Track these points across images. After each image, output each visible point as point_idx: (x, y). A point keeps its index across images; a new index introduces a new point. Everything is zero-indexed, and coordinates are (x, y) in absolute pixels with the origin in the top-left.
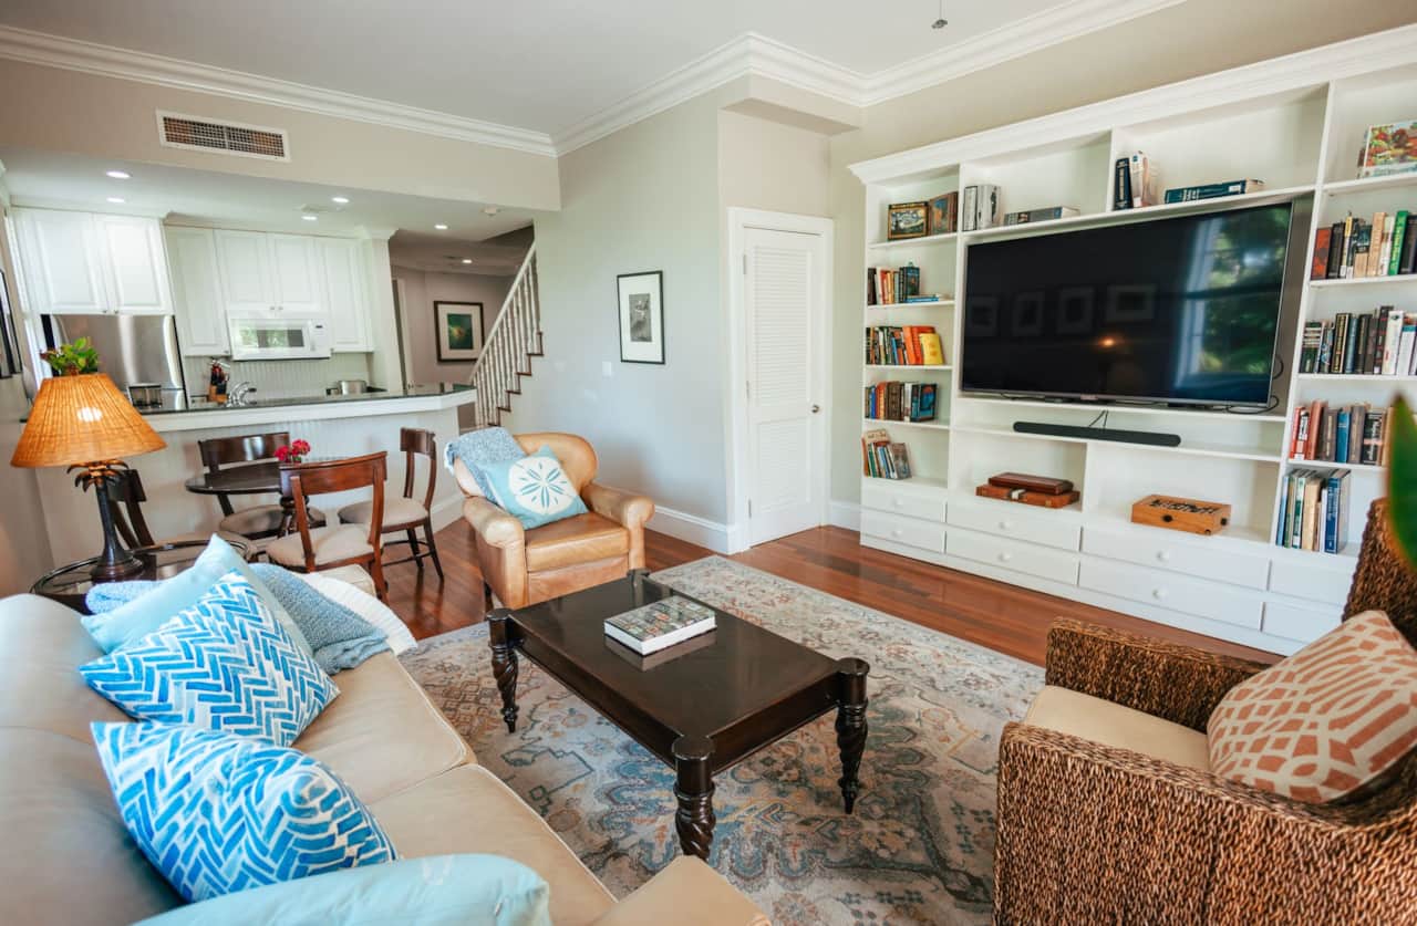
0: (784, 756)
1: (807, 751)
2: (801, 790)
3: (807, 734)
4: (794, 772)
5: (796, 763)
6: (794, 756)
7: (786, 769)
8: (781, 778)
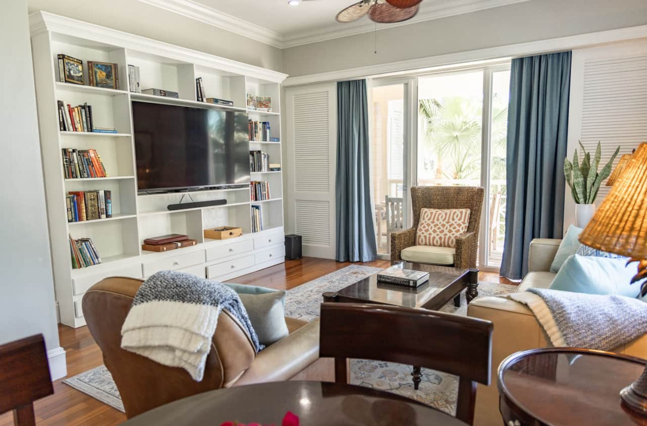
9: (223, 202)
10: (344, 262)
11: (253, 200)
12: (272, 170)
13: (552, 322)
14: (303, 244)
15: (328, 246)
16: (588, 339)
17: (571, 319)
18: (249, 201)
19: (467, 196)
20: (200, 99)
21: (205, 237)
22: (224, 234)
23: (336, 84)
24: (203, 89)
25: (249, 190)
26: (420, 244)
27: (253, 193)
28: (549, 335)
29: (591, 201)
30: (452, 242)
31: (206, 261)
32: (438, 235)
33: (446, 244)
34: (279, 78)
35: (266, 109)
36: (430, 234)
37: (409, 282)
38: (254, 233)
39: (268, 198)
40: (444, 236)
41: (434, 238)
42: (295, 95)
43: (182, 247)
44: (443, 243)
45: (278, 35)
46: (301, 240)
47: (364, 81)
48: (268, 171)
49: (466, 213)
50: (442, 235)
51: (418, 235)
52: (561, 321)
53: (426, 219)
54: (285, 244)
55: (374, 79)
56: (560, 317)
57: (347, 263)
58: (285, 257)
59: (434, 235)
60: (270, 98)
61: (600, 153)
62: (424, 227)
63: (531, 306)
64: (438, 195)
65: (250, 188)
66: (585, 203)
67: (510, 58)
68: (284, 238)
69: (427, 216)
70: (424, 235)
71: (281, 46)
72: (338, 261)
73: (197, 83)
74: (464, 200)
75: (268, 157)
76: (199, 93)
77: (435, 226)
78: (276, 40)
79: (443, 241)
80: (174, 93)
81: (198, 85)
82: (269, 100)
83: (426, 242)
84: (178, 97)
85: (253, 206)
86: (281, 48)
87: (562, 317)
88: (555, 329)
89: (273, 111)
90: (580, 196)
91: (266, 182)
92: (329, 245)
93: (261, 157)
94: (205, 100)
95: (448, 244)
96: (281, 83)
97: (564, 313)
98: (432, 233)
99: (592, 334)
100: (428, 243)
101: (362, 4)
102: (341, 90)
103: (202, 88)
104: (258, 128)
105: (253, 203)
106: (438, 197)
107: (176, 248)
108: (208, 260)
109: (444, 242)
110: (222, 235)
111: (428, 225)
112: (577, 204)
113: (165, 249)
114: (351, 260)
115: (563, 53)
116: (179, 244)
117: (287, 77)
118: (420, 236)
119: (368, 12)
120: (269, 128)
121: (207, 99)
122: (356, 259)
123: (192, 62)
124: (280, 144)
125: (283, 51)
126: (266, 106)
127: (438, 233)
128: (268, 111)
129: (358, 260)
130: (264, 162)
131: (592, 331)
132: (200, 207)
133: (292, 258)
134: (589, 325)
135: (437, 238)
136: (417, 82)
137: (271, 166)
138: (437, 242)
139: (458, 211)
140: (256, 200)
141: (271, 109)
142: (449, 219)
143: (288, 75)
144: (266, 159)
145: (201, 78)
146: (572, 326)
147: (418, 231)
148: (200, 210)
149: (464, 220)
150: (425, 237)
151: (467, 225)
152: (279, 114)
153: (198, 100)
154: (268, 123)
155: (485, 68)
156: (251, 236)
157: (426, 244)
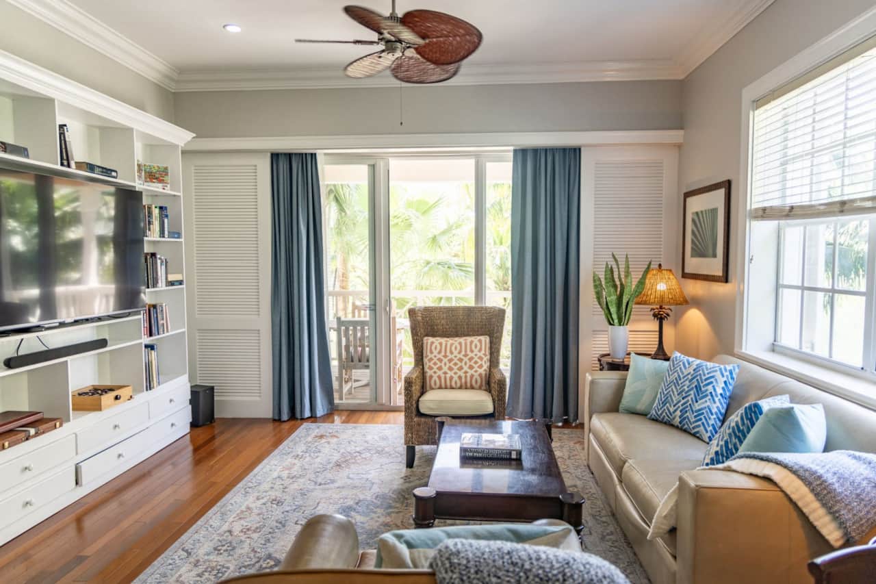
9: (102, 343)
10: (288, 420)
11: (146, 336)
12: (172, 283)
13: (811, 497)
14: (216, 398)
15: (258, 399)
16: (863, 513)
17: (838, 491)
18: (141, 338)
19: (482, 319)
20: (65, 163)
21: (73, 410)
22: (107, 399)
23: (269, 155)
24: (70, 144)
25: (141, 319)
26: (432, 389)
27: (147, 325)
28: (807, 514)
29: (626, 322)
30: (476, 382)
31: (77, 454)
32: (455, 373)
33: (469, 385)
34: (180, 137)
35: (160, 185)
36: (445, 373)
37: (510, 454)
38: (149, 391)
39: (167, 331)
40: (464, 375)
41: (451, 378)
42: (196, 166)
43: (37, 434)
44: (464, 385)
45: (171, 69)
46: (213, 392)
47: (313, 156)
48: (166, 286)
49: (485, 341)
50: (461, 373)
51: (428, 375)
52: (825, 495)
53: (435, 353)
54: (190, 403)
55: (325, 154)
56: (821, 490)
57: (292, 423)
58: (191, 423)
59: (450, 374)
60: (166, 168)
61: (628, 268)
62: (435, 364)
63: (776, 478)
64: (443, 319)
65: (142, 316)
66: (620, 325)
67: (512, 148)
68: (189, 393)
69: (436, 348)
70: (437, 374)
71: (173, 88)
72: (277, 420)
73: (60, 134)
74: (478, 324)
75: (166, 262)
76: (64, 150)
77: (450, 361)
78: (167, 76)
79: (463, 380)
80: (21, 147)
81: (62, 138)
82: (165, 171)
83: (441, 385)
84: (27, 156)
85: (146, 346)
86: (173, 91)
87: (825, 489)
88: (816, 504)
89: (171, 190)
90: (615, 316)
91: (164, 305)
92: (260, 396)
93: (156, 263)
94: (73, 164)
95: (451, 385)
96: (183, 145)
97: (826, 484)
98: (468, 370)
99: (865, 506)
100: (443, 386)
101: (383, 55)
102: (277, 166)
103: (68, 143)
104: (154, 218)
105: (146, 340)
106: (442, 321)
107: (27, 439)
108: (79, 451)
109: (466, 383)
110: (103, 403)
111: (440, 360)
112: (610, 327)
113: (6, 444)
114: (298, 415)
115: (570, 149)
116: (32, 431)
117: (194, 138)
118: (431, 377)
119: (390, 67)
120: (167, 216)
121: (76, 163)
122: (307, 414)
123: (53, 96)
124: (182, 242)
125: (176, 95)
126: (161, 181)
127: (456, 370)
128: (164, 189)
129: (309, 415)
130: (161, 271)
131: (864, 503)
132: (65, 356)
133: (201, 423)
134: (858, 495)
135: (456, 378)
136: (387, 165)
137: (171, 278)
138: (456, 383)
139: (475, 339)
140: (151, 335)
141: (169, 186)
142: (466, 351)
143: (194, 135)
144: (164, 267)
145: (65, 125)
146: (842, 499)
147: (426, 369)
148: (66, 362)
149: (485, 351)
150: (439, 377)
151: (488, 357)
152: (181, 194)
153: (62, 164)
154: (166, 208)
155: (477, 156)
156: (145, 396)
157: (440, 388)
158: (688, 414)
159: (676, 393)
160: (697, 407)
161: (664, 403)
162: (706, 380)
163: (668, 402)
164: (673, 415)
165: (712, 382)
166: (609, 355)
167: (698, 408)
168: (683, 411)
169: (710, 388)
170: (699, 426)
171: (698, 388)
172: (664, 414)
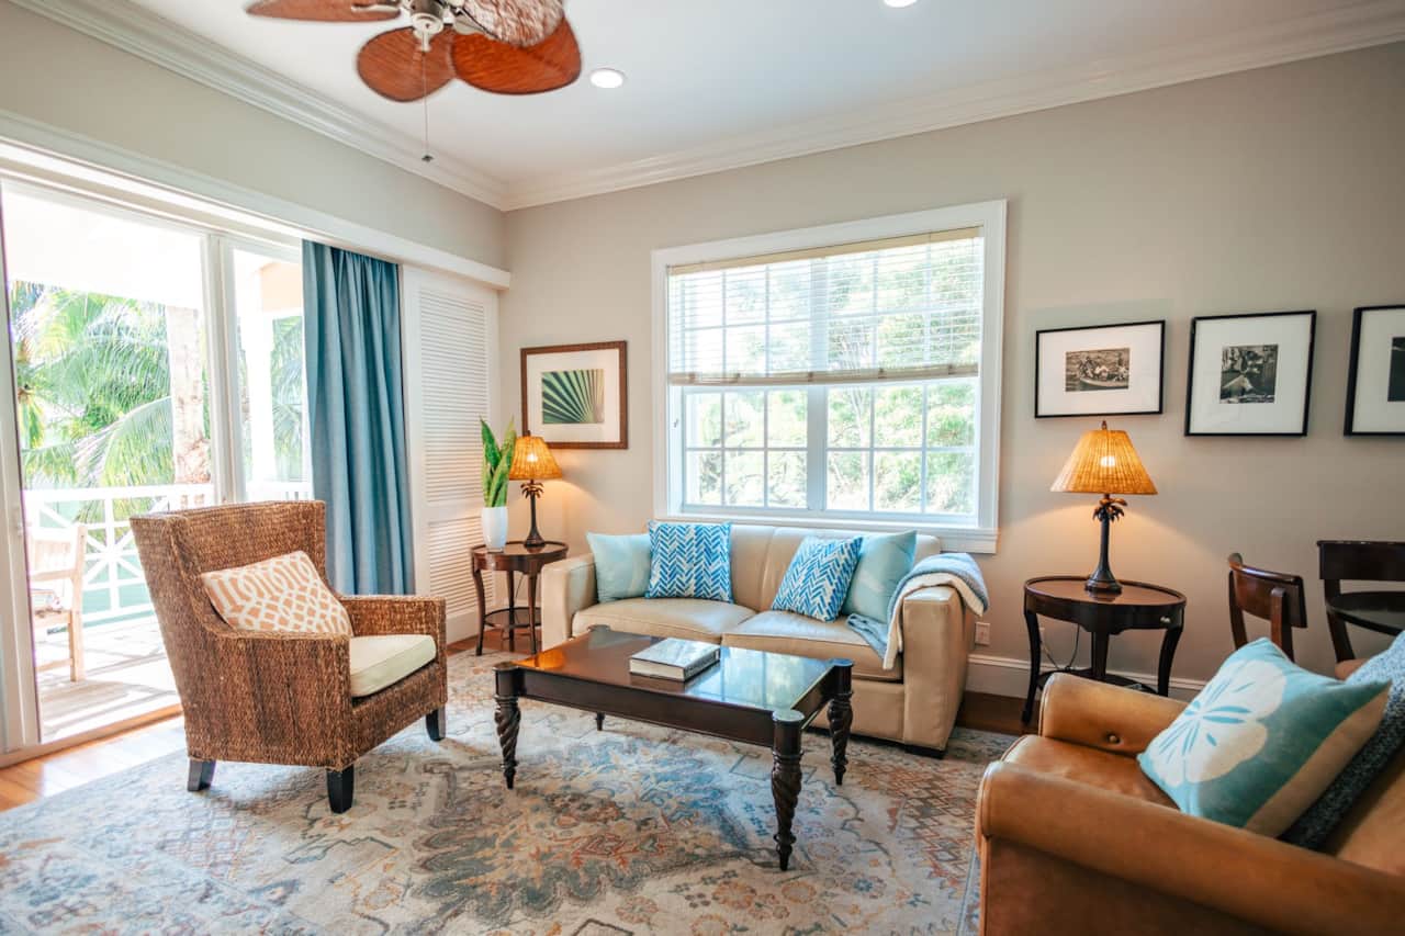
0: (571, 815)
1: (548, 824)
2: (551, 793)
3: (550, 839)
4: (558, 804)
5: (559, 811)
6: (561, 817)
7: (567, 805)
8: (569, 797)
158: (704, 579)
159: (684, 562)
160: (711, 570)
161: (672, 576)
162: (713, 541)
163: (678, 573)
164: (687, 585)
165: (719, 543)
166: (484, 546)
167: (713, 571)
168: (699, 578)
169: (718, 548)
170: (718, 588)
171: (707, 550)
172: (675, 587)
